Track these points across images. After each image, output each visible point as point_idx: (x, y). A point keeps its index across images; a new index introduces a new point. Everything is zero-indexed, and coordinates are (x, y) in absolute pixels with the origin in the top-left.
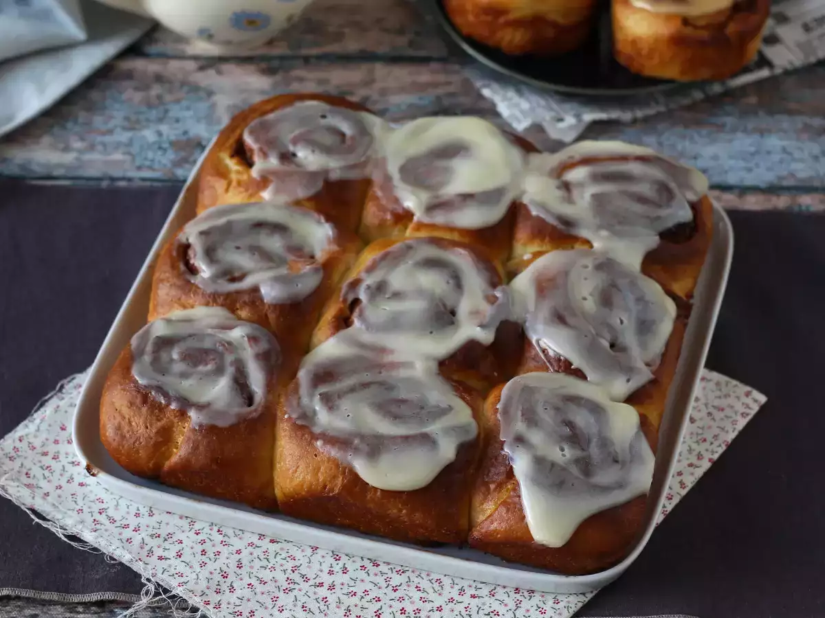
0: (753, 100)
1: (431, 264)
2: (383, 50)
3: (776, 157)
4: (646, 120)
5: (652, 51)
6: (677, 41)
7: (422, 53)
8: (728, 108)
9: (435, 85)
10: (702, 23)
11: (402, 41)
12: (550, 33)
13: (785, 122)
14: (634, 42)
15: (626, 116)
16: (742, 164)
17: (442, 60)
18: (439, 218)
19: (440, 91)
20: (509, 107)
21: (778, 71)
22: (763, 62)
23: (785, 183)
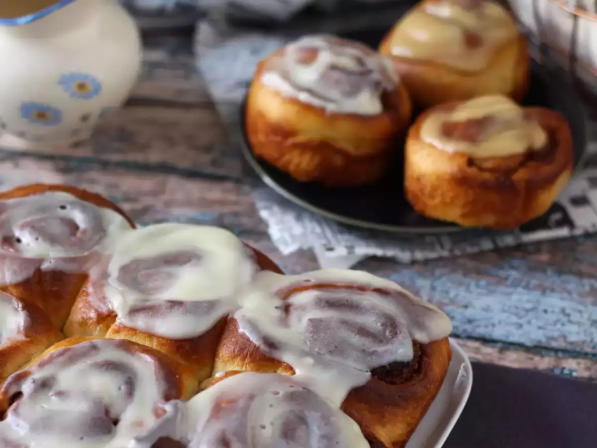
0: (544, 257)
1: (111, 366)
2: (184, 164)
3: (552, 317)
4: (426, 262)
5: (435, 189)
6: (461, 181)
7: (221, 172)
8: (516, 262)
9: (222, 203)
10: (489, 165)
11: (206, 158)
12: (338, 161)
13: (572, 283)
14: (418, 179)
15: (404, 256)
16: (514, 319)
17: (238, 181)
18: (140, 322)
19: (226, 209)
20: (281, 230)
21: (578, 232)
22: (566, 221)
23: (554, 344)
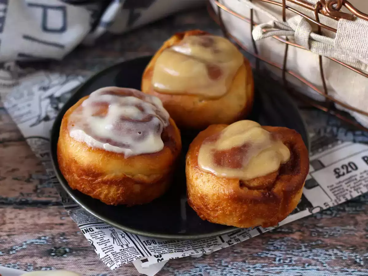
0: (296, 236)
4: (213, 255)
6: (236, 199)
8: (277, 244)
9: (51, 226)
12: (137, 188)
13: (321, 255)
15: (199, 254)
17: (57, 204)
19: (55, 232)
21: (315, 211)
22: (305, 204)
